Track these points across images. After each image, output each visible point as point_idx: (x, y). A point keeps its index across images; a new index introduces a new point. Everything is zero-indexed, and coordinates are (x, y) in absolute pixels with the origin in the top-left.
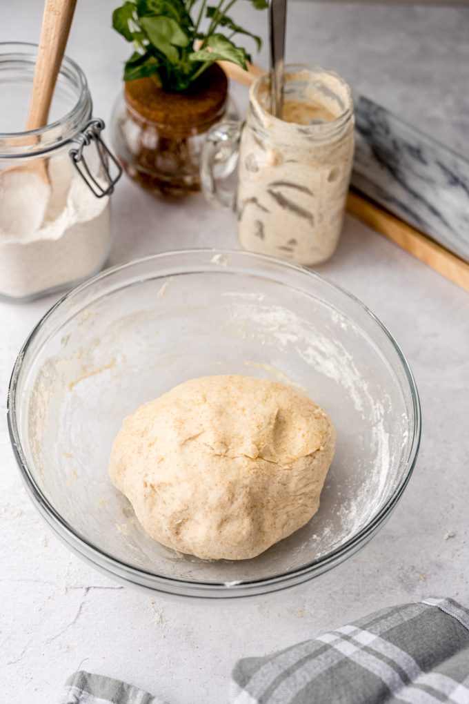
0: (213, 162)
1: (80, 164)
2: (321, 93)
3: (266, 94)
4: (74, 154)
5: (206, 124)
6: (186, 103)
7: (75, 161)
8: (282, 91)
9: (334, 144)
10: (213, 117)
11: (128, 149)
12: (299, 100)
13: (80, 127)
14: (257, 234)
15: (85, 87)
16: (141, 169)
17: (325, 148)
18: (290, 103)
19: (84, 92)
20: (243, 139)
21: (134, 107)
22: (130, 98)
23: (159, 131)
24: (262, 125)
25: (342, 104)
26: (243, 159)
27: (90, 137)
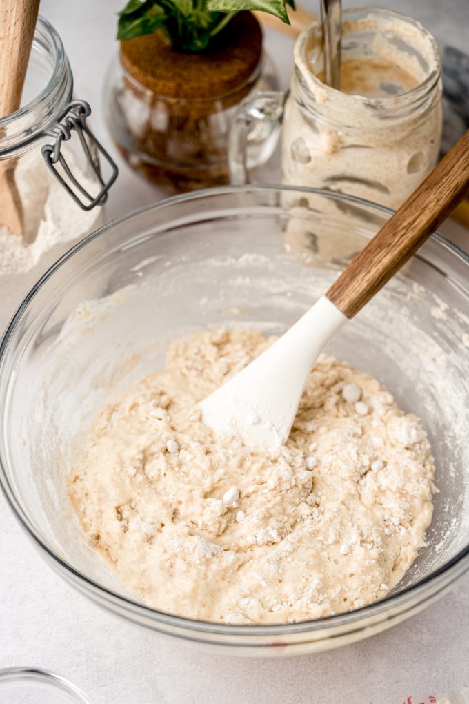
0: (244, 144)
1: (58, 166)
2: (393, 47)
3: (317, 50)
4: (50, 152)
5: (234, 95)
6: (205, 67)
7: (51, 161)
8: (339, 45)
9: (415, 121)
10: (243, 85)
11: (128, 131)
12: (365, 58)
13: (56, 113)
14: (308, 247)
15: (61, 54)
16: (146, 158)
17: (402, 126)
18: (350, 62)
19: (61, 61)
20: (287, 117)
21: (133, 75)
22: (128, 63)
23: (169, 107)
24: (314, 100)
25: (424, 63)
26: (288, 145)
27: (70, 127)
